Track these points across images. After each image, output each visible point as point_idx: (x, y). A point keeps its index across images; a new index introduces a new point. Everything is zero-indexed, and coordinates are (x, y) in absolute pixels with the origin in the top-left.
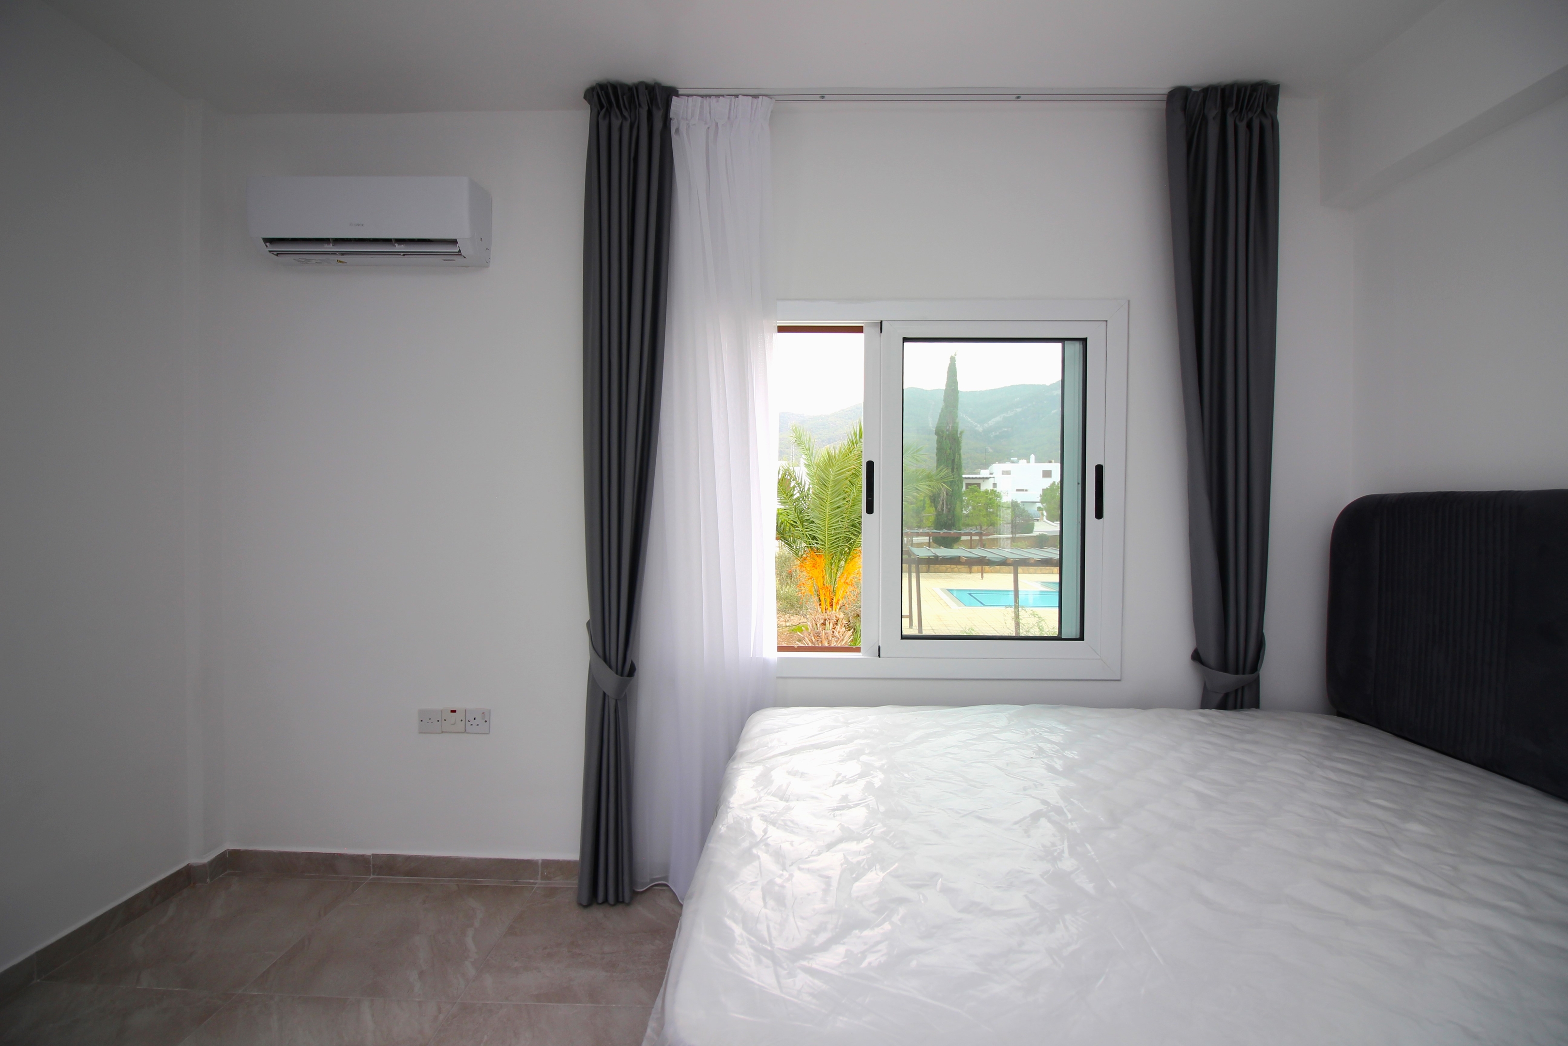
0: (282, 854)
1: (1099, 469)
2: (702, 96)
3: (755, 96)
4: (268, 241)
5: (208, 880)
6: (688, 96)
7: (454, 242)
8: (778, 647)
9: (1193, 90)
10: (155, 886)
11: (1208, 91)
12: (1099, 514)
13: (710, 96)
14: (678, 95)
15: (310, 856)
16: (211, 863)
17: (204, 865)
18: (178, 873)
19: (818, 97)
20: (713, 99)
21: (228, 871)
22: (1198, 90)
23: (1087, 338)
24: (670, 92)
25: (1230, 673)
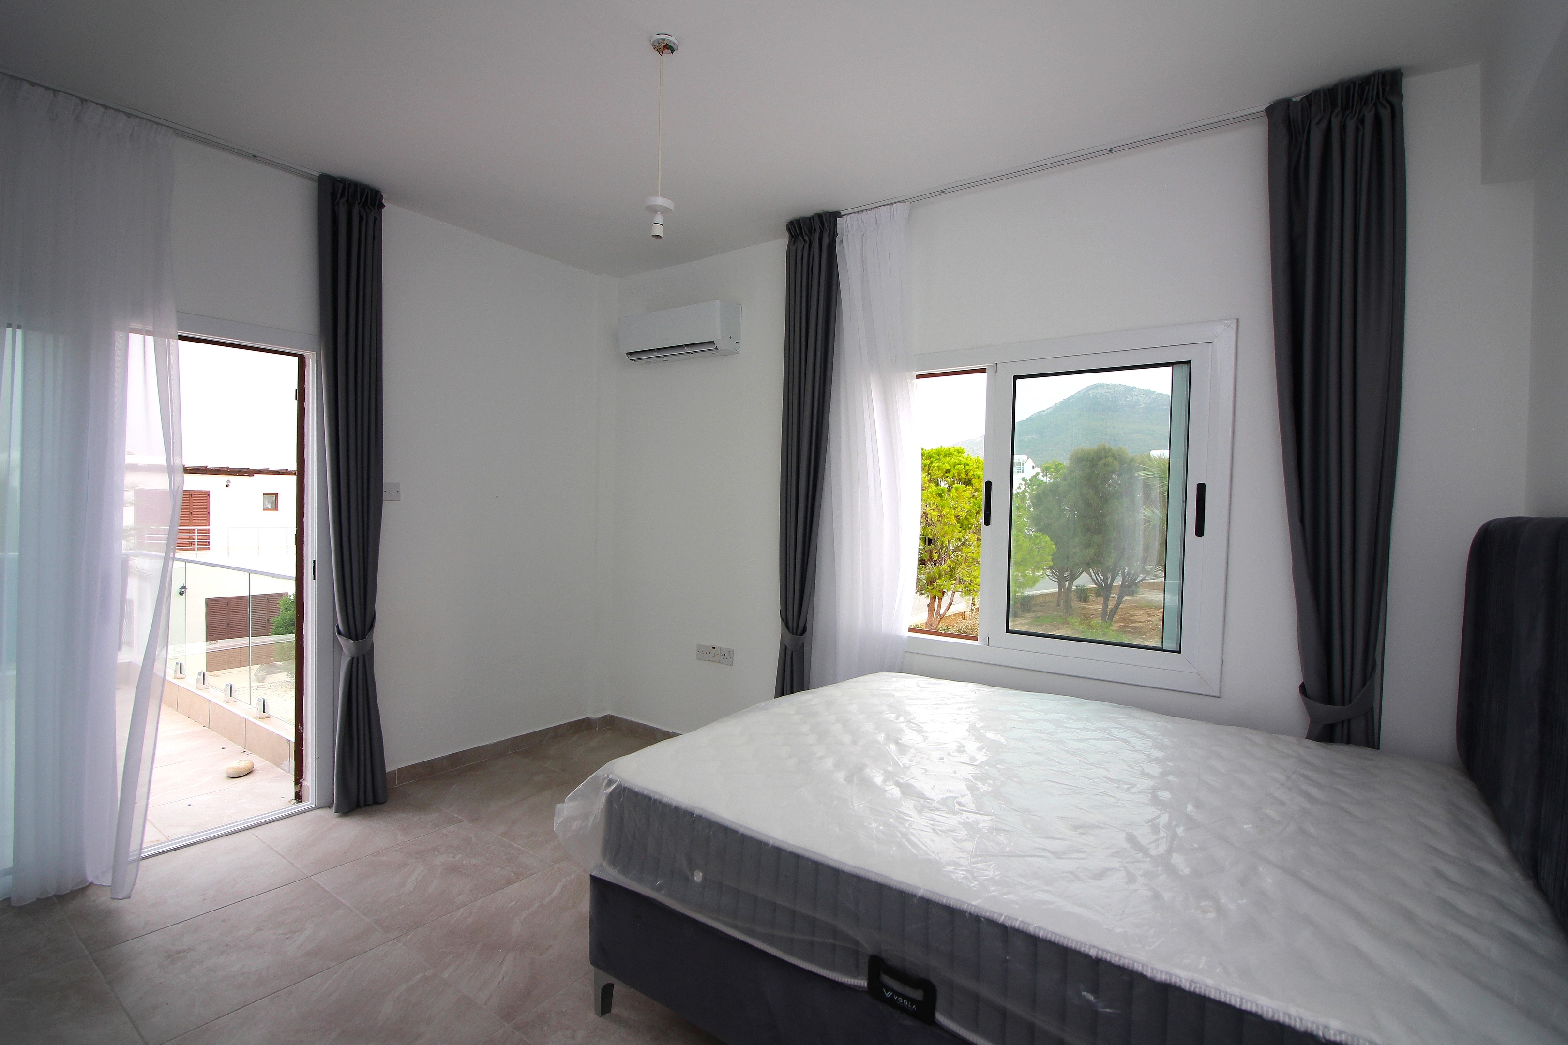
0: (632, 722)
1: (1201, 488)
2: (858, 212)
3: (892, 204)
4: (628, 354)
5: (597, 728)
6: (848, 214)
7: (713, 342)
8: (909, 628)
9: (1294, 99)
10: (569, 723)
11: (1310, 98)
12: (1200, 531)
13: (862, 211)
14: (841, 216)
15: (644, 727)
16: (600, 718)
17: (596, 719)
18: (583, 720)
19: (940, 193)
20: (864, 213)
21: (609, 727)
22: (1298, 99)
23: (1191, 361)
24: (835, 215)
25: (1336, 705)
